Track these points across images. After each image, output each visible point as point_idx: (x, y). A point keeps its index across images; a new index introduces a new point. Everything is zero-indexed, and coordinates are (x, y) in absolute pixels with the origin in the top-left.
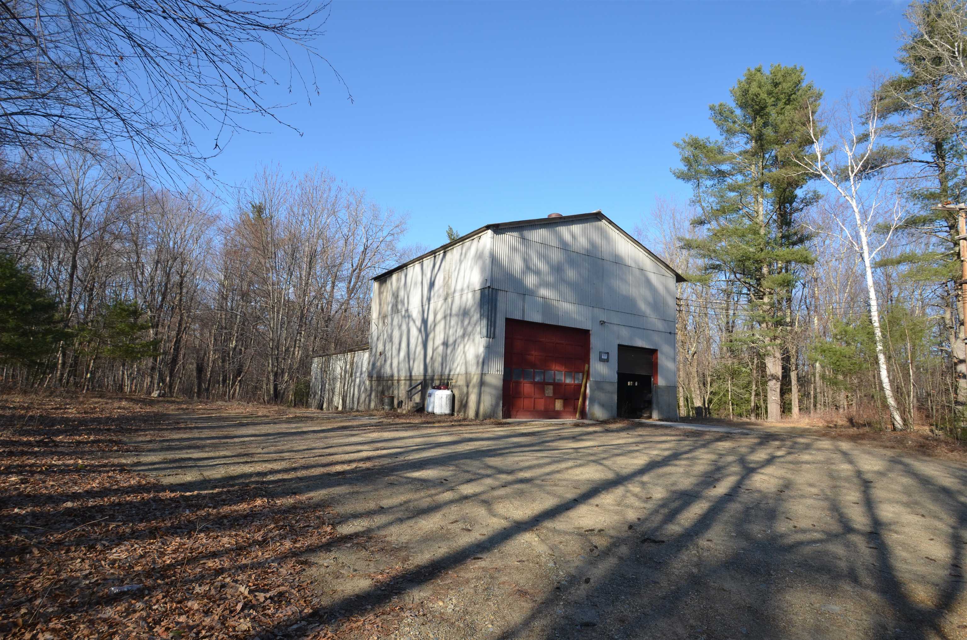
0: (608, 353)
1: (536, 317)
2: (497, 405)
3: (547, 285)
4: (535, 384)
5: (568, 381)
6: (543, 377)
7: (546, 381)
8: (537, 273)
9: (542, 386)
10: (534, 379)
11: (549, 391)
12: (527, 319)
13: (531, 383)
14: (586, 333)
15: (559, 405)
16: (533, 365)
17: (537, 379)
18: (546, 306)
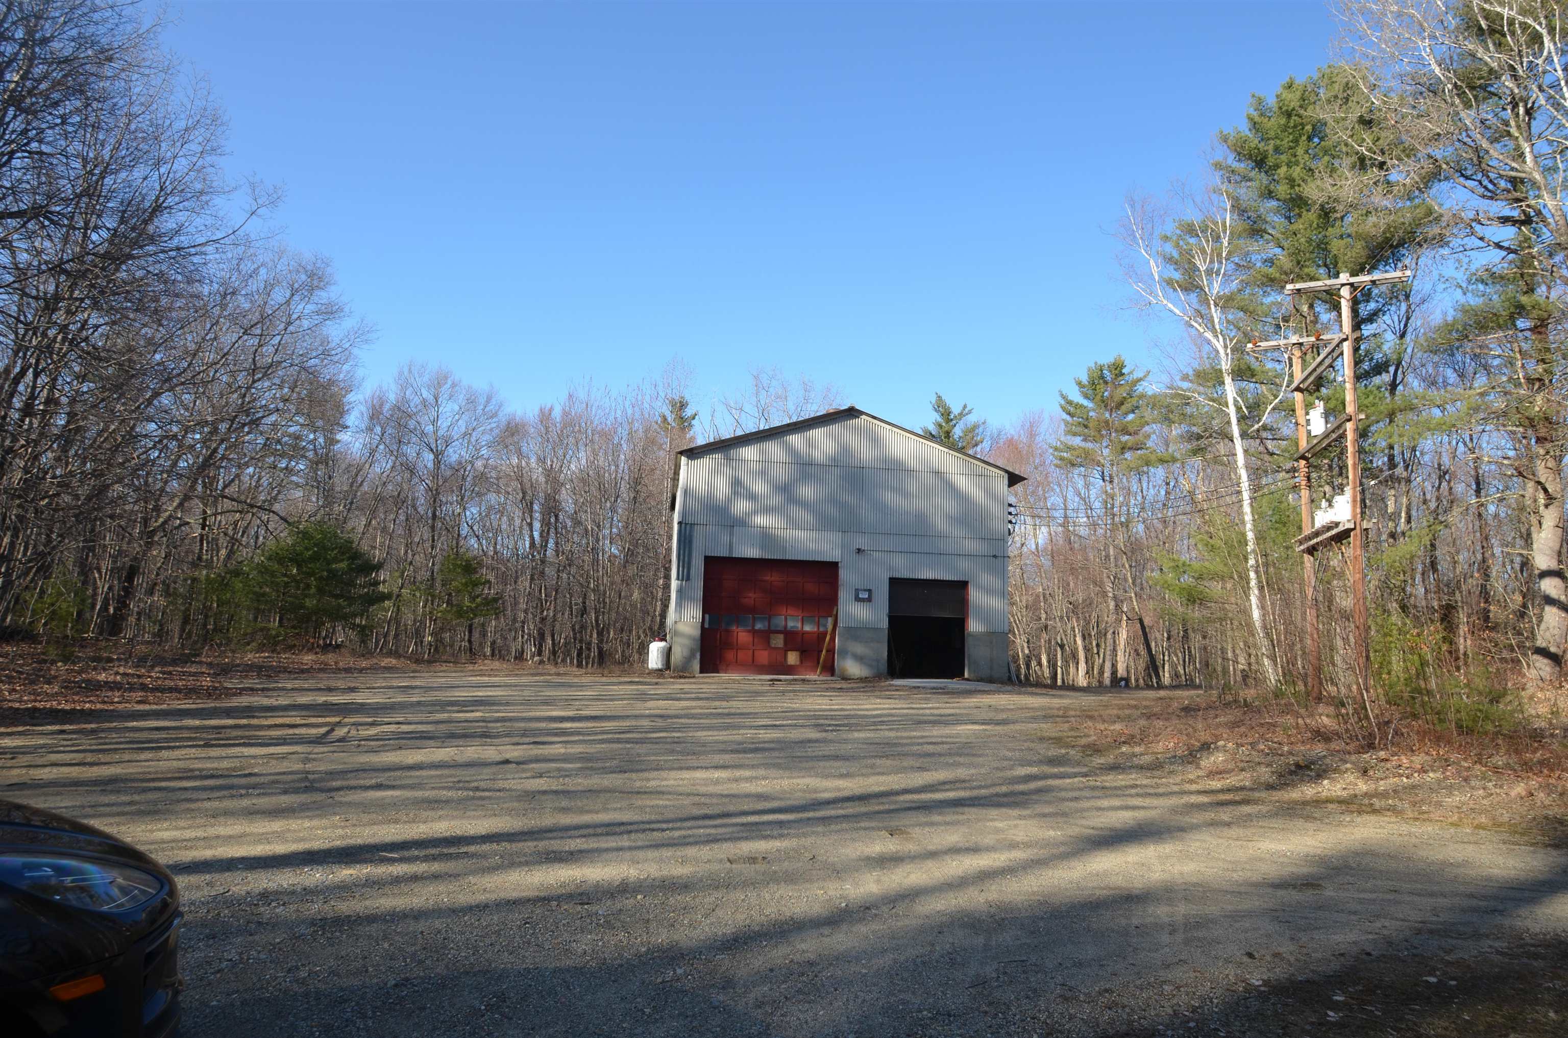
0: (870, 591)
1: (751, 552)
2: (692, 656)
3: (767, 510)
4: (754, 632)
5: (807, 628)
6: (767, 624)
7: (773, 628)
8: (752, 497)
9: (765, 636)
10: (753, 626)
11: (778, 641)
12: (735, 555)
13: (749, 631)
14: (833, 566)
15: (793, 658)
16: (753, 610)
17: (759, 626)
18: (766, 537)
